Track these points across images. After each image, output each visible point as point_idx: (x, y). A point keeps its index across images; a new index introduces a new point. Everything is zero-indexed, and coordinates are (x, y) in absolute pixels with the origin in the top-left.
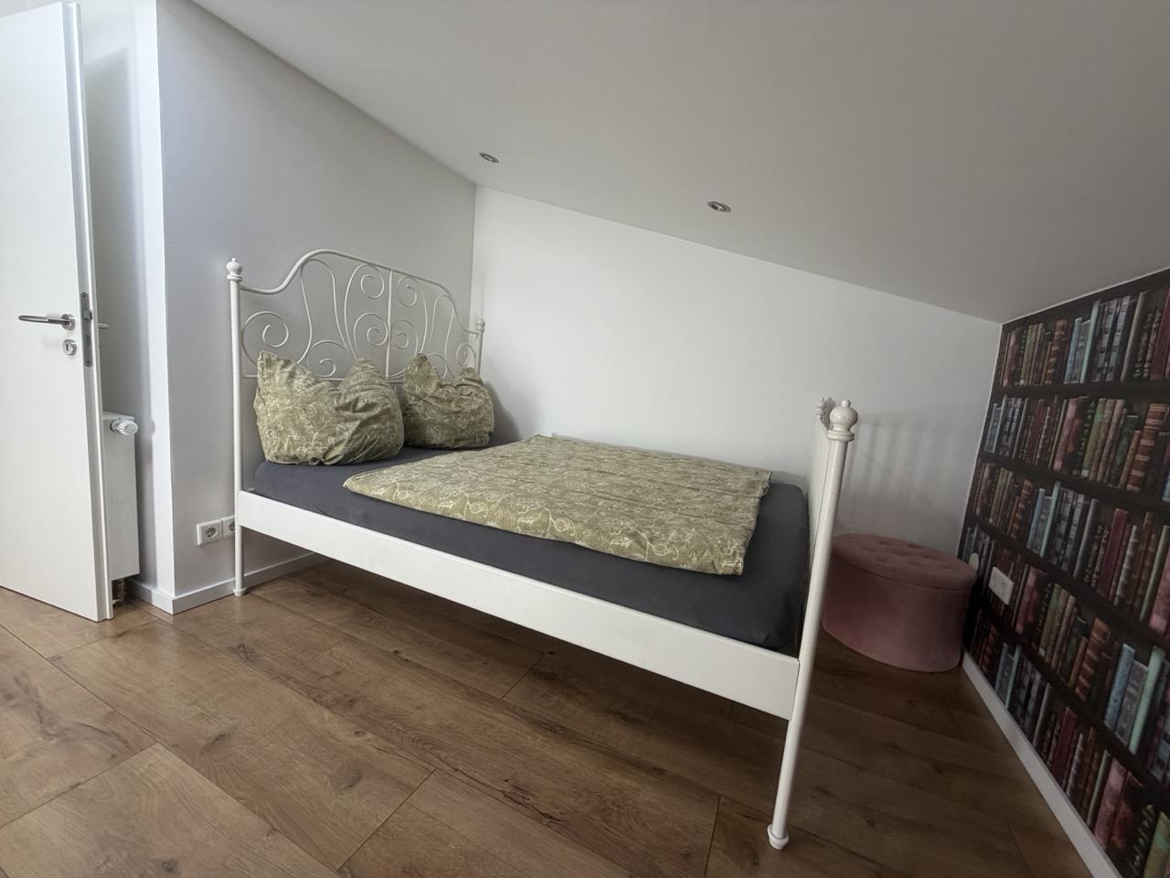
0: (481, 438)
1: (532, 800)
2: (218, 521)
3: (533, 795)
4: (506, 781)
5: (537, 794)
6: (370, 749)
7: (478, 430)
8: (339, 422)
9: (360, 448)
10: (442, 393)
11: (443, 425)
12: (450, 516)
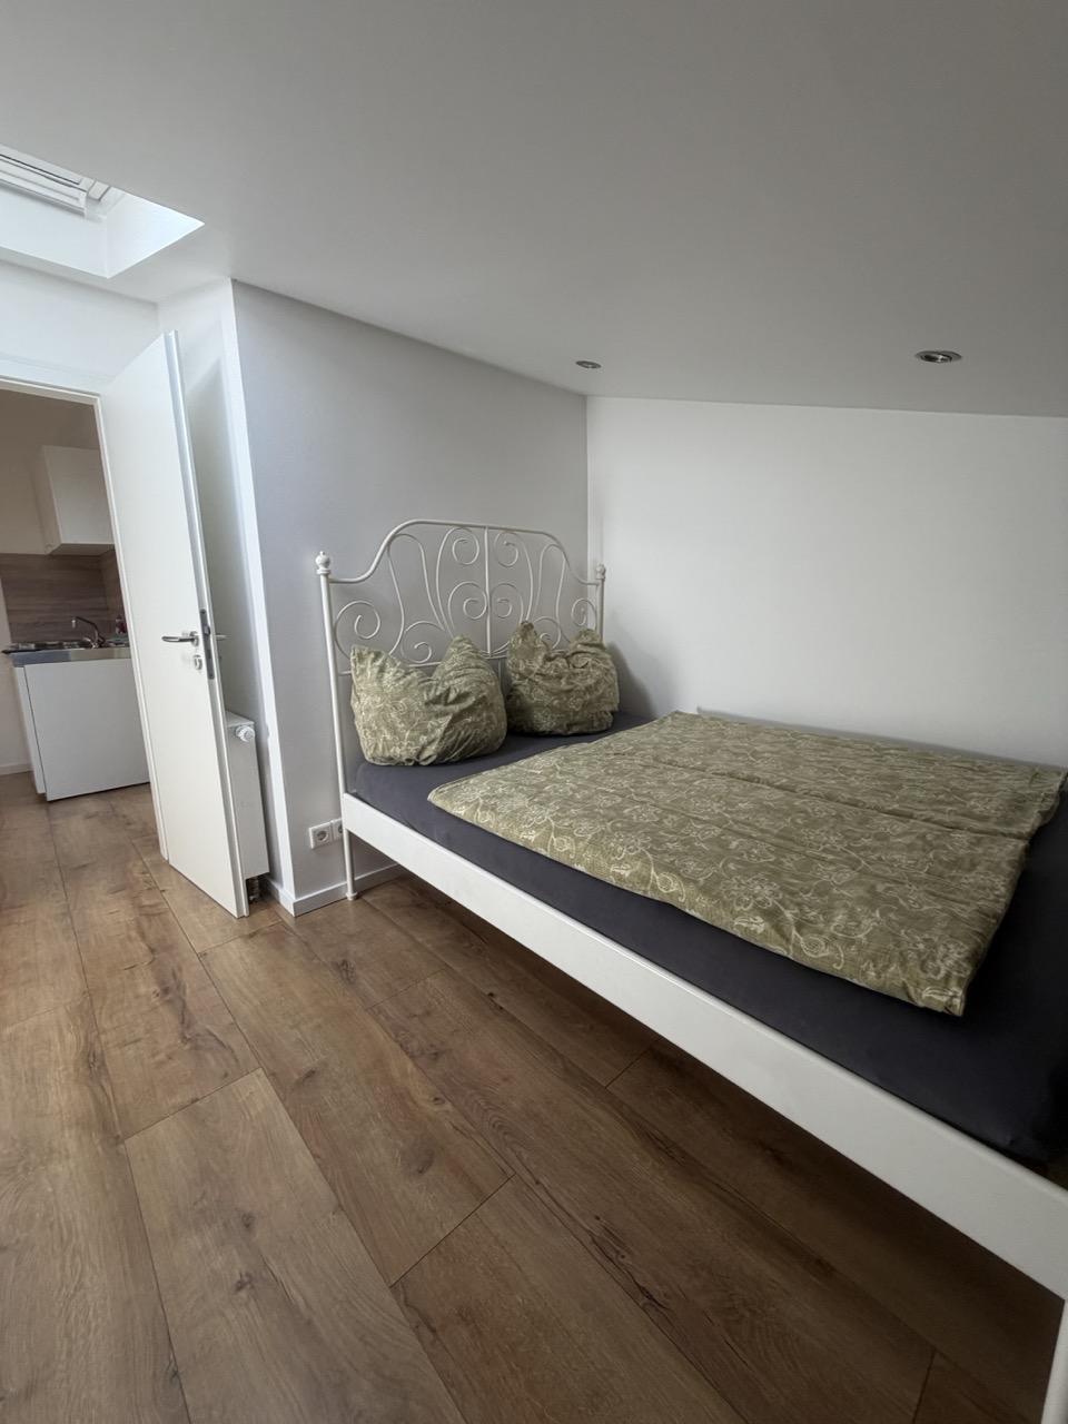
0: (600, 720)
1: (627, 1261)
2: (327, 824)
3: (629, 1252)
4: (598, 1218)
5: (637, 1253)
6: (447, 1125)
7: (595, 710)
8: (430, 719)
9: (454, 745)
10: (550, 668)
11: (551, 707)
12: (534, 850)
